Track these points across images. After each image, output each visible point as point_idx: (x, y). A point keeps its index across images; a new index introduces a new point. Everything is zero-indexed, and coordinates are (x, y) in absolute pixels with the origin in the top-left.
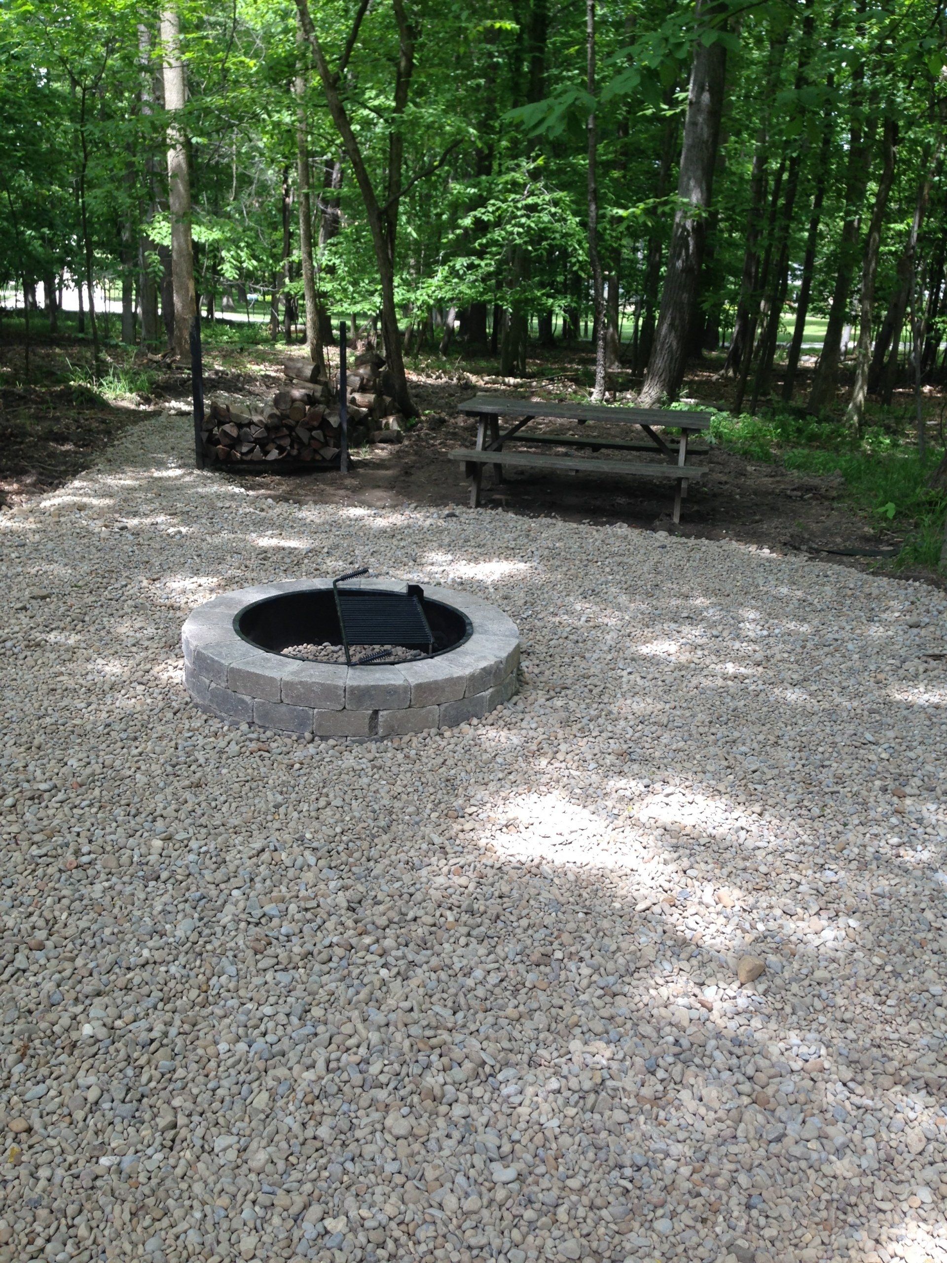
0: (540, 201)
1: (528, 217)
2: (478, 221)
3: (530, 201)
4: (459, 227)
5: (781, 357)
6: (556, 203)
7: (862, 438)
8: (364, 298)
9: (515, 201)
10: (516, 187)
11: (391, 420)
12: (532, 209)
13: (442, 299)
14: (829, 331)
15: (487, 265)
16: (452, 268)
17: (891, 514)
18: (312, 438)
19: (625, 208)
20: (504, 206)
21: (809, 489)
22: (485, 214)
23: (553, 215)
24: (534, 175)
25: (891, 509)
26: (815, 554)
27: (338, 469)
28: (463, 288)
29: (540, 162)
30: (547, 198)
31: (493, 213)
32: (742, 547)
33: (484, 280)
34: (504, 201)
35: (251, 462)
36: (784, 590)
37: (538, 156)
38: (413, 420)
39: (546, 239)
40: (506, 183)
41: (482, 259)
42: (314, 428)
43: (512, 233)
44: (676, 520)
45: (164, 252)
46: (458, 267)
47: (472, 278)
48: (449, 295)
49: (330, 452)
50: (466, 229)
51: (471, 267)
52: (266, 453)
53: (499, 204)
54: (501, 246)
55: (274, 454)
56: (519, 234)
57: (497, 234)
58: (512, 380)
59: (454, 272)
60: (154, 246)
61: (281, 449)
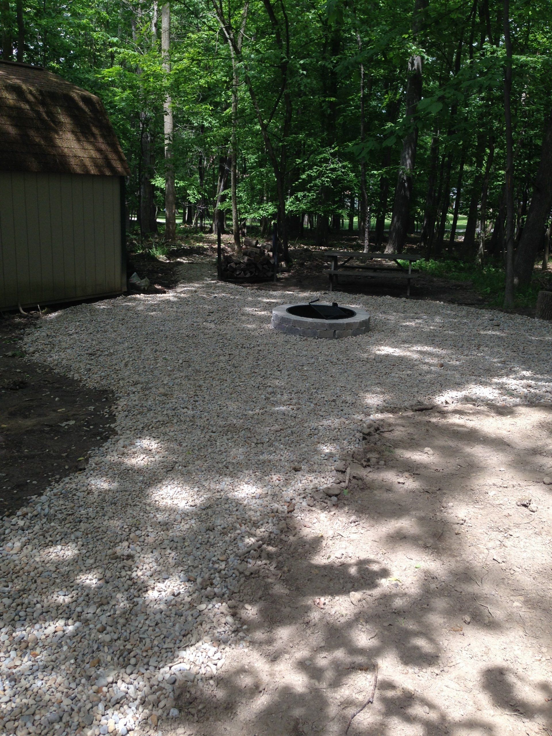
0: (337, 167)
1: (332, 174)
2: (309, 176)
3: (332, 166)
4: (301, 179)
5: (447, 236)
6: (344, 167)
7: (483, 269)
8: (254, 212)
9: (326, 167)
10: (326, 160)
11: (283, 263)
12: (333, 170)
13: (292, 211)
14: (468, 223)
15: (312, 195)
16: (296, 197)
17: (489, 292)
18: (263, 268)
19: (377, 170)
20: (321, 169)
21: (459, 286)
22: (313, 173)
23: (343, 172)
24: (333, 155)
25: (489, 290)
26: (460, 304)
27: (273, 281)
28: (302, 206)
29: (336, 149)
30: (340, 165)
31: (316, 172)
32: (433, 302)
33: (310, 203)
34: (321, 167)
35: (240, 278)
36: (449, 312)
37: (335, 147)
38: (291, 264)
39: (341, 183)
40: (322, 158)
41: (310, 193)
42: (264, 264)
43: (324, 181)
44: (408, 294)
45: (162, 190)
46: (299, 196)
47: (305, 201)
48: (295, 209)
49: (270, 274)
50: (304, 179)
51: (304, 196)
52: (245, 274)
53: (318, 168)
54: (319, 187)
55: (248, 275)
56: (327, 181)
57: (318, 182)
58: (323, 248)
59: (297, 199)
60: (158, 188)
61: (251, 273)
